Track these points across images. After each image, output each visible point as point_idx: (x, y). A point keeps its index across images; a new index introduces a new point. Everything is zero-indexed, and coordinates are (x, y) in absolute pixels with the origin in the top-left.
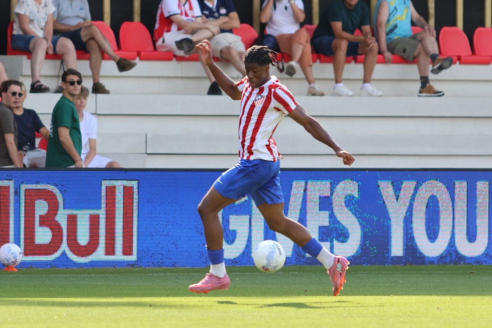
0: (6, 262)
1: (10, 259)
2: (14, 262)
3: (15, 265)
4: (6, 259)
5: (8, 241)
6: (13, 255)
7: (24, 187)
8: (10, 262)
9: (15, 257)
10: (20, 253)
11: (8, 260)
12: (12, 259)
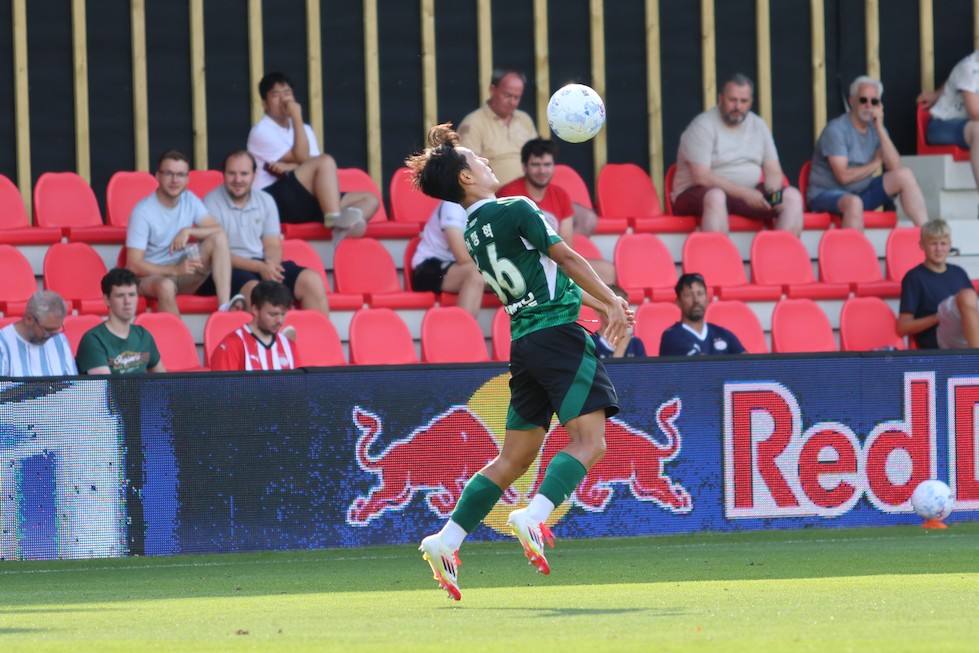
0: (925, 514)
1: (932, 507)
2: (940, 513)
3: (942, 518)
4: (925, 507)
5: (927, 477)
6: (937, 501)
7: (953, 382)
8: (933, 513)
9: (941, 504)
10: (950, 497)
11: (929, 510)
12: (936, 508)
